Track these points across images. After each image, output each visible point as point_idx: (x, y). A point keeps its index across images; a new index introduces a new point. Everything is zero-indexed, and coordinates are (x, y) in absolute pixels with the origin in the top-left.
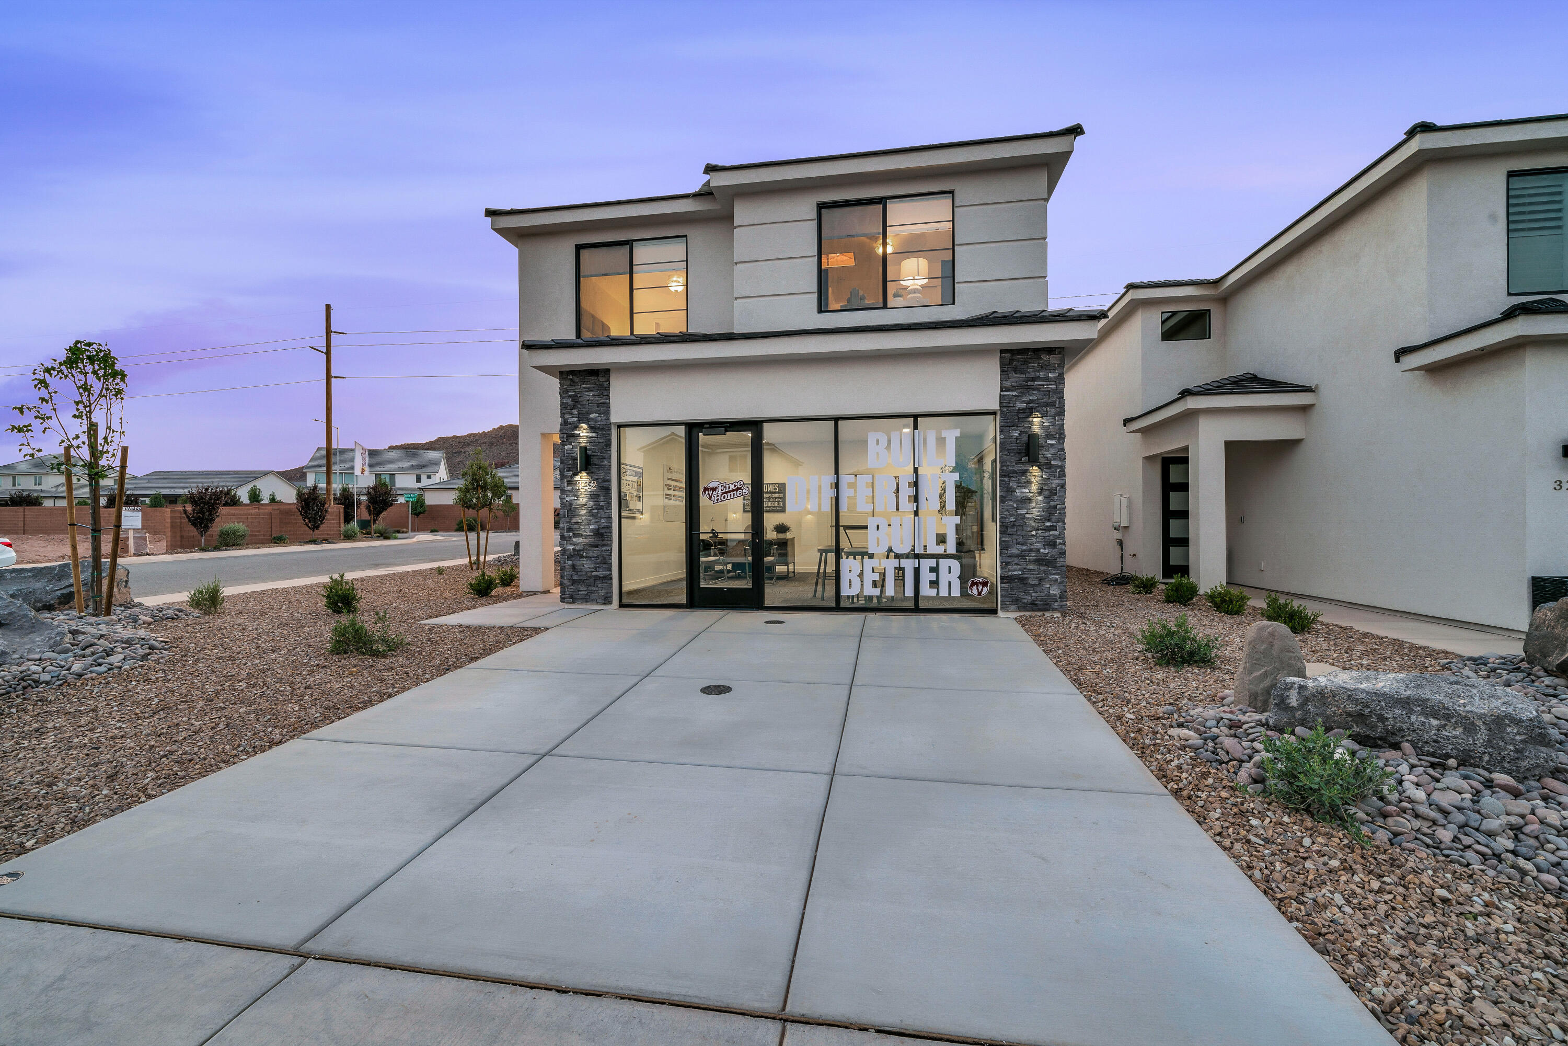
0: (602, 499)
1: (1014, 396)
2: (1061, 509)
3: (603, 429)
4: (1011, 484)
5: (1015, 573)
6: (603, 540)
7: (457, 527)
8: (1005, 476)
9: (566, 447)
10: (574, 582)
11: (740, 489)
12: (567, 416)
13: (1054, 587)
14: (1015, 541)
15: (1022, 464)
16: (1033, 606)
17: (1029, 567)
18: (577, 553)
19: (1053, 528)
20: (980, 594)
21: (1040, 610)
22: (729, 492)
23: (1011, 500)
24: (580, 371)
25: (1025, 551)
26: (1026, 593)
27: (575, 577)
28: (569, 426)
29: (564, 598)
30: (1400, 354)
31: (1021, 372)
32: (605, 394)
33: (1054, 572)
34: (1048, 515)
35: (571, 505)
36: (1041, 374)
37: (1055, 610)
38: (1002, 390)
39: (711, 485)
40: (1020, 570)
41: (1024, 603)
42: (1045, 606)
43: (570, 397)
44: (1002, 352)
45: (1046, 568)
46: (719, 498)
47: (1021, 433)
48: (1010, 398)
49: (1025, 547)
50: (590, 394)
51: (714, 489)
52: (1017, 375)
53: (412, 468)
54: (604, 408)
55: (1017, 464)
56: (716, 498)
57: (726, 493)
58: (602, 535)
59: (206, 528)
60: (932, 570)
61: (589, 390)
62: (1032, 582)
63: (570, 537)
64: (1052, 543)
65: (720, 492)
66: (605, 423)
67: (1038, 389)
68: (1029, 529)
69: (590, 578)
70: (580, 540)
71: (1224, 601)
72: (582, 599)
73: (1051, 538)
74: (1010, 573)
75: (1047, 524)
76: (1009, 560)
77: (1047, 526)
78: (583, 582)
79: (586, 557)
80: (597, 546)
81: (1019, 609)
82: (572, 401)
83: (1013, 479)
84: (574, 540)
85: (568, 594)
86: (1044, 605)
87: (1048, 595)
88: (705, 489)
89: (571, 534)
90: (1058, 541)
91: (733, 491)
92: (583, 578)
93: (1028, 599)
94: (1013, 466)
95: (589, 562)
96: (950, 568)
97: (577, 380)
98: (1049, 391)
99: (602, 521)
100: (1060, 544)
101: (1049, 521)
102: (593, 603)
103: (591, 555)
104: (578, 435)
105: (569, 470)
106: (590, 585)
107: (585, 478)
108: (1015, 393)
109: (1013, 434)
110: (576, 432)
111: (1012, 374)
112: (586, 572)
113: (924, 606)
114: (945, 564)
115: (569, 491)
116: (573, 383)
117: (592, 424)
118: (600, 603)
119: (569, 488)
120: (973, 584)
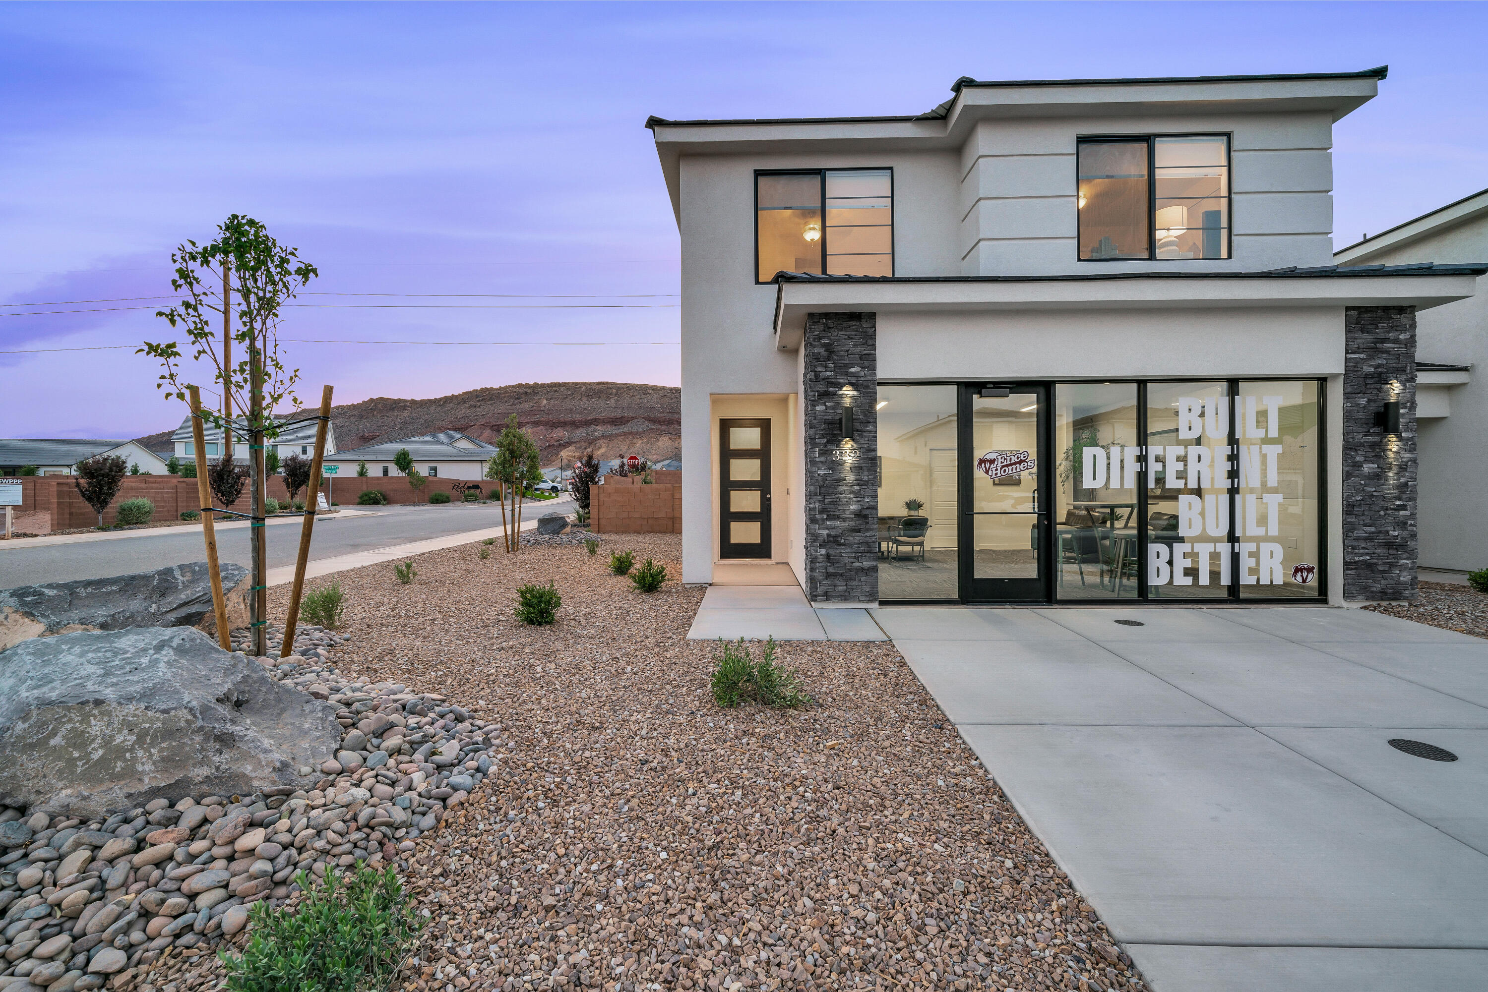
0: (866, 473)
1: (1362, 359)
2: (1412, 486)
3: (867, 387)
4: (1358, 458)
5: (1363, 558)
6: (867, 523)
7: (358, 500)
8: (1351, 449)
9: (818, 408)
10: (828, 575)
11: (1024, 461)
12: (819, 369)
13: (1405, 573)
14: (1361, 522)
15: (1371, 435)
16: (1383, 595)
17: (1378, 551)
18: (834, 540)
19: (1403, 508)
20: (1304, 581)
21: (1389, 599)
22: (1011, 465)
23: (1357, 476)
24: (837, 314)
25: (1373, 533)
26: (1375, 581)
27: (831, 570)
28: (822, 382)
29: (816, 596)
31: (1368, 332)
32: (870, 343)
33: (1404, 556)
34: (1398, 493)
35: (824, 480)
36: (1392, 335)
37: (1405, 599)
38: (1347, 352)
39: (988, 457)
40: (1367, 555)
41: (1372, 592)
42: (1396, 595)
43: (823, 346)
44: (1348, 309)
45: (1395, 552)
46: (998, 472)
47: (1369, 401)
48: (1357, 362)
49: (1373, 529)
50: (851, 343)
51: (992, 462)
52: (1365, 336)
53: (297, 439)
54: (869, 360)
55: (1365, 436)
56: (994, 472)
57: (1007, 466)
58: (865, 517)
59: (105, 503)
60: (1251, 555)
61: (850, 338)
62: (1381, 568)
63: (823, 520)
64: (1403, 525)
65: (1000, 464)
66: (870, 379)
67: (1387, 352)
68: (1377, 509)
69: (850, 570)
70: (837, 523)
72: (839, 596)
73: (1402, 519)
74: (1356, 558)
75: (1398, 503)
76: (1356, 544)
77: (1398, 506)
78: (841, 575)
79: (845, 545)
80: (859, 531)
81: (1367, 599)
82: (826, 351)
83: (1360, 452)
84: (828, 523)
85: (821, 590)
86: (1393, 593)
87: (1398, 582)
88: (982, 461)
89: (825, 516)
90: (1409, 522)
91: (1015, 463)
92: (841, 571)
93: (1377, 587)
94: (1361, 439)
95: (849, 550)
96: (1271, 552)
97: (831, 324)
98: (1399, 355)
99: (866, 499)
100: (1411, 525)
101: (1400, 499)
102: (854, 601)
103: (851, 542)
104: (835, 394)
105: (822, 437)
106: (851, 579)
107: (847, 445)
108: (1362, 356)
109: (1363, 402)
110: (832, 389)
111: (1359, 335)
112: (845, 563)
113: (1242, 595)
114: (1265, 548)
115: (822, 462)
116: (827, 328)
117: (853, 380)
118: (863, 601)
119: (822, 459)
120: (1297, 570)
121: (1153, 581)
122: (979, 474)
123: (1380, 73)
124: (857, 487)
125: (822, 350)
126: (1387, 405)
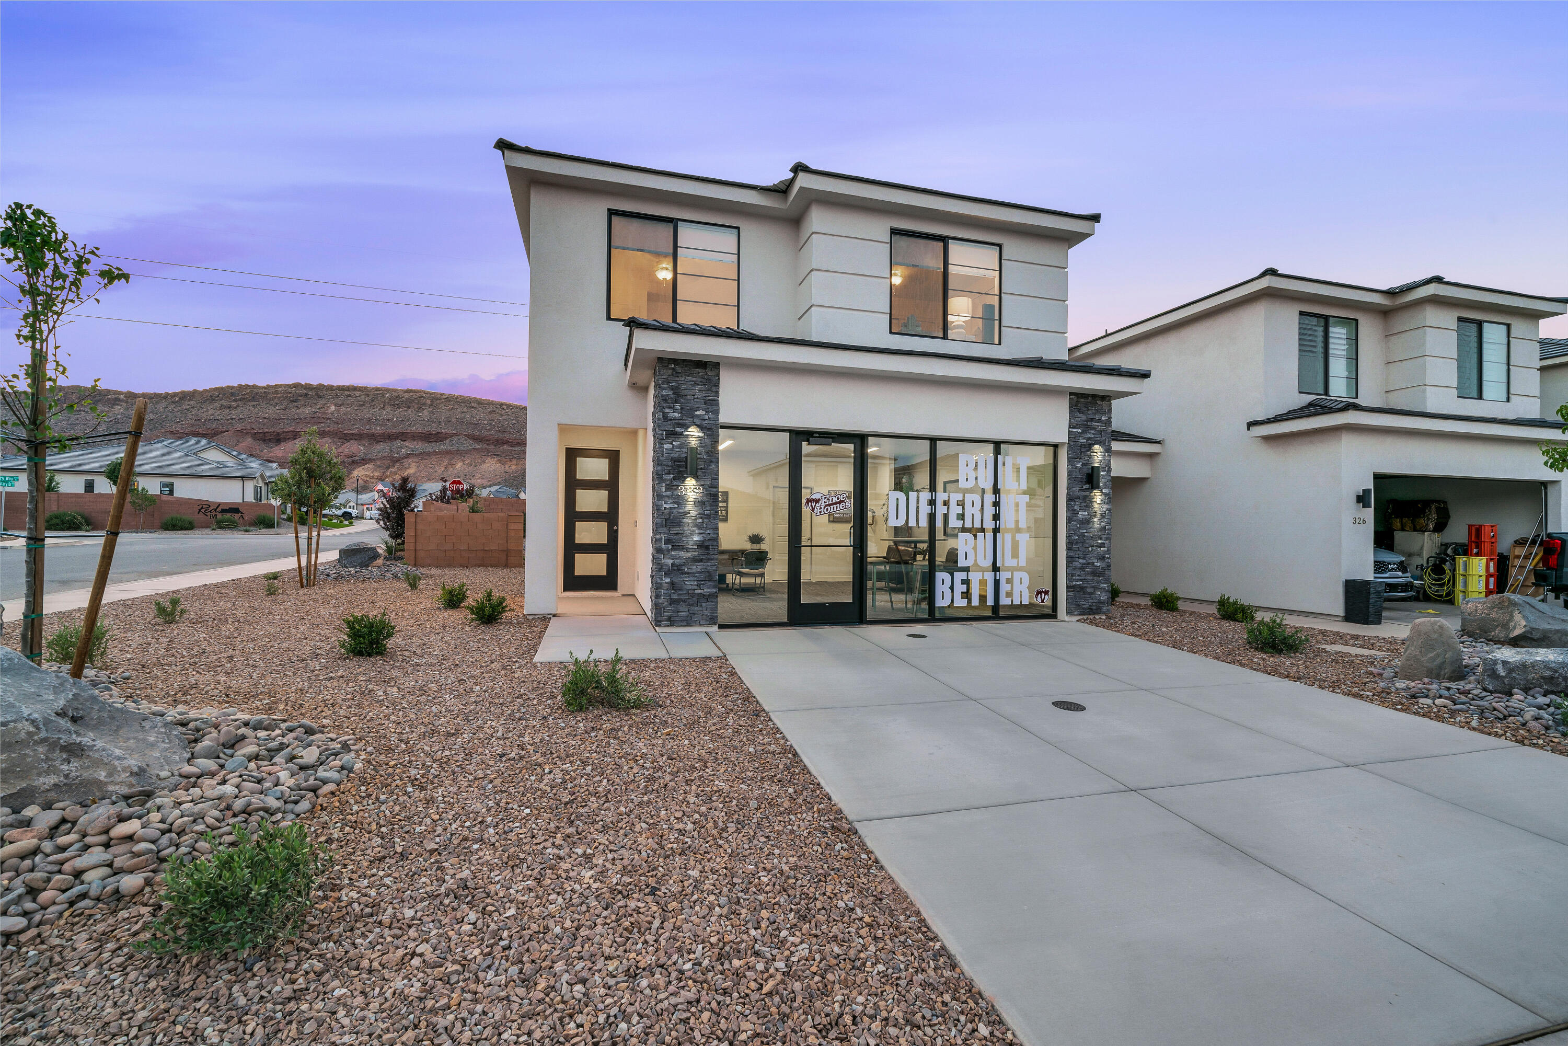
0: (708, 508)
1: (1079, 433)
3: (710, 429)
4: (1076, 507)
5: (1078, 583)
6: (709, 554)
8: (1072, 500)
9: (665, 446)
10: (672, 602)
11: (843, 501)
12: (667, 410)
13: (1104, 594)
14: (1077, 556)
15: (1084, 490)
16: (1090, 611)
17: (1088, 578)
18: (677, 569)
19: (1103, 545)
20: (1042, 601)
21: (1094, 614)
22: (832, 504)
23: (1075, 521)
24: (684, 360)
25: (1085, 564)
26: (1085, 600)
27: (675, 597)
28: (669, 422)
29: (660, 621)
30: (1250, 425)
31: (1083, 413)
32: (714, 390)
33: (1104, 582)
34: (1100, 534)
35: (669, 513)
36: (1097, 417)
37: (1104, 613)
38: (1070, 427)
39: (814, 497)
40: (1081, 580)
41: (1083, 609)
42: (1098, 611)
43: (671, 388)
44: (1071, 394)
45: (1098, 578)
46: (822, 510)
47: (1082, 464)
48: (1077, 434)
49: (1084, 561)
50: (697, 388)
51: (817, 501)
52: (1082, 416)
54: (713, 405)
55: (1080, 490)
56: (819, 510)
57: (829, 505)
58: (707, 548)
60: (1008, 581)
61: (696, 384)
62: (1089, 590)
63: (668, 550)
64: (1102, 558)
65: (823, 504)
66: (713, 422)
67: (1094, 429)
68: (1087, 546)
69: (693, 597)
70: (680, 553)
71: (1167, 601)
72: (682, 621)
73: (1102, 553)
74: (1074, 583)
75: (1100, 541)
76: (1074, 572)
77: (1100, 544)
78: (684, 601)
79: (688, 573)
80: (701, 561)
81: (1080, 614)
82: (674, 393)
83: (1077, 503)
84: (673, 553)
85: (665, 615)
86: (1096, 609)
87: (1100, 601)
88: (808, 501)
89: (670, 547)
90: (1107, 556)
91: (836, 503)
92: (683, 597)
93: (1086, 605)
94: (1077, 493)
95: (691, 578)
96: (1021, 579)
97: (679, 369)
98: (1101, 431)
99: (708, 532)
100: (1108, 558)
101: (1101, 539)
102: (695, 625)
103: (694, 571)
104: (681, 434)
105: (669, 473)
106: (693, 605)
107: (690, 482)
108: (1079, 430)
109: (1079, 465)
110: (678, 429)
111: (1077, 414)
112: (688, 591)
113: (1001, 614)
114: (1017, 575)
115: (668, 496)
116: (675, 373)
117: (698, 422)
118: (701, 625)
119: (668, 493)
120: (1038, 593)
121: (939, 603)
122: (806, 510)
123: (1096, 218)
124: (700, 521)
125: (670, 393)
126: (1093, 468)
